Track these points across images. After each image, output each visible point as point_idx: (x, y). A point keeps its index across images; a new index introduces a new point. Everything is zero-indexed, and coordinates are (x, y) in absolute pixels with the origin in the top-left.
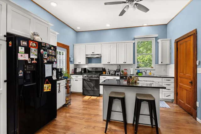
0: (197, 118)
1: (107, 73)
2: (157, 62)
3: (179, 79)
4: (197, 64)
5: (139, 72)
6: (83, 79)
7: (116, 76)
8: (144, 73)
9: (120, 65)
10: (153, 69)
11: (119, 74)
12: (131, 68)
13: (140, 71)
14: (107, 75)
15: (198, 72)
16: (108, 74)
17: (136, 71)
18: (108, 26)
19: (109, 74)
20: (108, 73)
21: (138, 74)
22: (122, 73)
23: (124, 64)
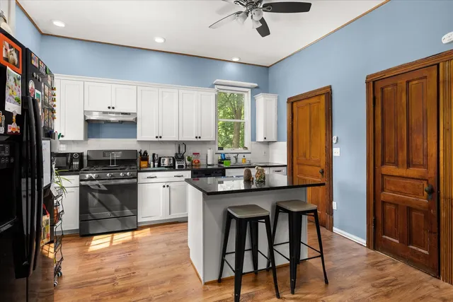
0: (334, 228)
1: (152, 165)
2: (254, 138)
3: (296, 167)
4: (334, 141)
5: (225, 159)
6: (81, 186)
7: (177, 170)
8: (233, 160)
9: (185, 143)
10: (246, 151)
11: (184, 165)
12: (209, 151)
13: (226, 156)
14: (152, 168)
15: (334, 155)
16: (154, 166)
17: (219, 157)
18: (159, 42)
19: (159, 166)
20: (156, 164)
21: (223, 163)
22: (188, 162)
23: (196, 140)
